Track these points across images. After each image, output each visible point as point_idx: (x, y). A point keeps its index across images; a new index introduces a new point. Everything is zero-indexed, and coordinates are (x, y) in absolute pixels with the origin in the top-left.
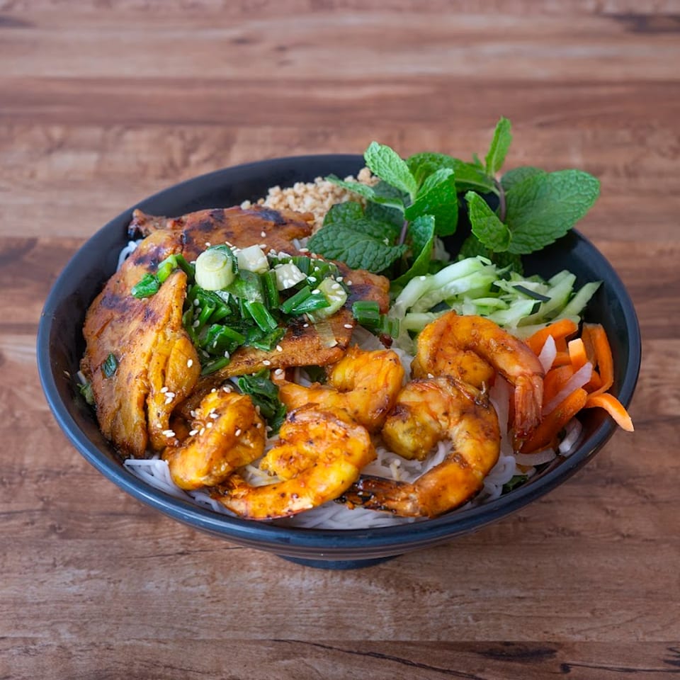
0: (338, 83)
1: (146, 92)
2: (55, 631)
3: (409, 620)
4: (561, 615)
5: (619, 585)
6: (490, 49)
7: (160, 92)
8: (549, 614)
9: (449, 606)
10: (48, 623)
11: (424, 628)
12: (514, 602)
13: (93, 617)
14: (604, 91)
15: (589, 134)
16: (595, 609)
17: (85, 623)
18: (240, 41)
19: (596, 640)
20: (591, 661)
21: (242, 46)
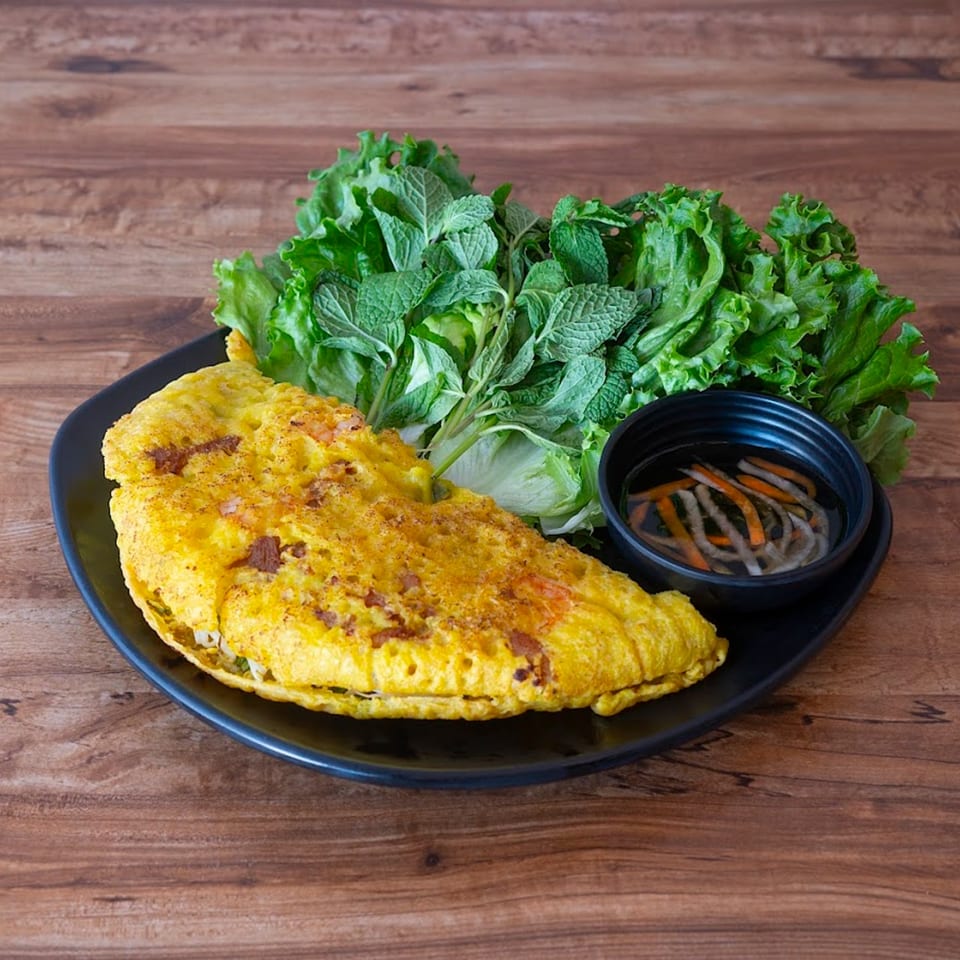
0: (526, 133)
1: (308, 143)
5: (861, 642)
16: (836, 665)
18: (411, 88)
19: (837, 693)
20: (834, 713)
21: (414, 93)
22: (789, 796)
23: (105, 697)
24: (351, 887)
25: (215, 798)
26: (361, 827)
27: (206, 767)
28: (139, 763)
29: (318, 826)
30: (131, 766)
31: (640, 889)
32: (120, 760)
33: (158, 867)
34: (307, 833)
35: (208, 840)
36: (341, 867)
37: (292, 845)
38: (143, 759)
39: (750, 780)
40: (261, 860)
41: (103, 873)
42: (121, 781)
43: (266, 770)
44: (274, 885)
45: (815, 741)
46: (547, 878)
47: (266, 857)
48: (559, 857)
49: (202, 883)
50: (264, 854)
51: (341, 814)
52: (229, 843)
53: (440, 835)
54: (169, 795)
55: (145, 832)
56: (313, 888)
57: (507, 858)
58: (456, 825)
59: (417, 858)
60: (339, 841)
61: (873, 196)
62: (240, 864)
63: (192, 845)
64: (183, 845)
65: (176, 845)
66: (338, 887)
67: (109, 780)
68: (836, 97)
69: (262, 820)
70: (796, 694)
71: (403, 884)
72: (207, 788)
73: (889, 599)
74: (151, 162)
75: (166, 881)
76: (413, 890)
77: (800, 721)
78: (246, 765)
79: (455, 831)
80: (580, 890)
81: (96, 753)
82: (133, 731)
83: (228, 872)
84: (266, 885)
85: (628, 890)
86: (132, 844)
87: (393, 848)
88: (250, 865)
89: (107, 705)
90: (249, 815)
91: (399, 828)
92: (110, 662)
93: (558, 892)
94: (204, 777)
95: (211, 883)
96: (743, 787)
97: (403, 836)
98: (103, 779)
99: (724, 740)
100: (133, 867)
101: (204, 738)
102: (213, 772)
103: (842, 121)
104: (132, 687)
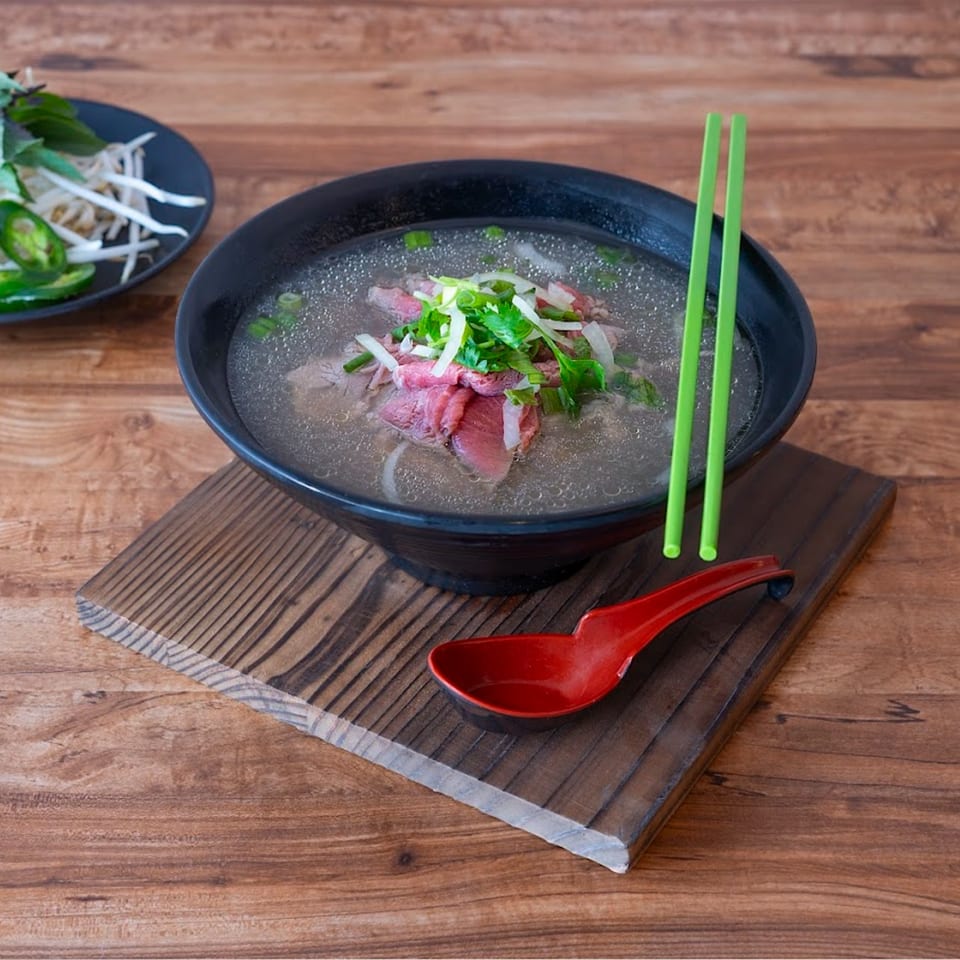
0: (499, 131)
1: (280, 141)
5: (835, 640)
7: (297, 140)
15: (787, 186)
16: (810, 664)
18: (384, 85)
19: (811, 692)
20: (809, 713)
21: (387, 92)
22: (763, 795)
23: (78, 696)
24: (323, 886)
25: (188, 797)
26: (334, 826)
27: (179, 766)
28: (112, 762)
29: (291, 825)
30: (103, 765)
31: (615, 889)
32: (93, 759)
33: (131, 866)
34: (280, 833)
35: (181, 839)
36: (313, 866)
37: (265, 845)
38: (116, 758)
39: (725, 780)
40: (235, 859)
41: (75, 872)
42: (94, 780)
43: (239, 769)
44: (245, 884)
45: (788, 739)
46: (521, 877)
47: (238, 856)
48: (533, 855)
49: (175, 882)
50: (237, 853)
51: (314, 813)
52: (201, 843)
53: (413, 835)
54: (142, 794)
55: (118, 831)
56: (286, 887)
57: (480, 857)
58: (429, 825)
59: (390, 858)
60: (313, 841)
61: (847, 194)
62: (213, 864)
63: (165, 844)
64: (156, 845)
65: (149, 844)
66: (310, 886)
67: (83, 779)
68: (812, 95)
69: (235, 819)
70: (770, 693)
71: (376, 883)
72: (180, 787)
73: (863, 598)
75: (138, 880)
76: (387, 890)
77: (774, 720)
78: (219, 764)
79: (428, 830)
80: (554, 889)
81: (69, 752)
82: (106, 730)
83: (202, 872)
84: (240, 884)
85: (600, 890)
86: (104, 844)
87: (367, 848)
88: (223, 864)
89: (80, 704)
90: (222, 815)
91: (373, 827)
92: (83, 660)
93: (531, 891)
94: (177, 776)
95: (184, 882)
96: (717, 787)
97: (376, 835)
98: (75, 778)
100: (106, 866)
101: (177, 737)
102: (186, 771)
103: (815, 119)
104: (104, 686)
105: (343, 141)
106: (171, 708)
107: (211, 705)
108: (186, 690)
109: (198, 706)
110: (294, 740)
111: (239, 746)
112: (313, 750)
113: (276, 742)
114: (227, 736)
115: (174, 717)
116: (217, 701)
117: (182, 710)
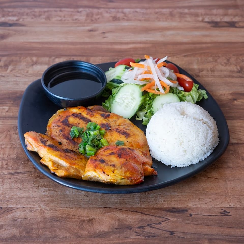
0: (121, 43)
1: (62, 46)
2: (39, 205)
3: (145, 202)
4: (190, 200)
5: (207, 191)
6: (169, 33)
7: (66, 46)
8: (186, 200)
9: (156, 198)
10: (37, 203)
11: (149, 204)
12: (175, 196)
13: (51, 201)
14: (204, 46)
15: (199, 59)
16: (200, 198)
17: (48, 203)
18: (91, 31)
19: (200, 207)
20: (199, 213)
21: (91, 32)
22: (185, 238)
25: (23, 239)
27: (21, 230)
28: (2, 228)
38: (4, 227)
39: (174, 233)
43: (38, 230)
45: (193, 221)
54: (10, 238)
61: (216, 61)
68: (207, 33)
70: (188, 207)
72: (21, 236)
73: (215, 179)
74: (19, 52)
77: (189, 215)
78: (32, 229)
82: (1, 219)
94: (20, 232)
96: (172, 235)
99: (167, 221)
101: (21, 221)
102: (23, 231)
104: (2, 206)
105: (78, 46)
106: (20, 212)
107: (31, 211)
108: (25, 207)
109: (28, 211)
110: (53, 222)
111: (38, 223)
112: (59, 225)
113: (49, 222)
114: (35, 220)
115: (21, 215)
116: (33, 210)
117: (22, 213)
